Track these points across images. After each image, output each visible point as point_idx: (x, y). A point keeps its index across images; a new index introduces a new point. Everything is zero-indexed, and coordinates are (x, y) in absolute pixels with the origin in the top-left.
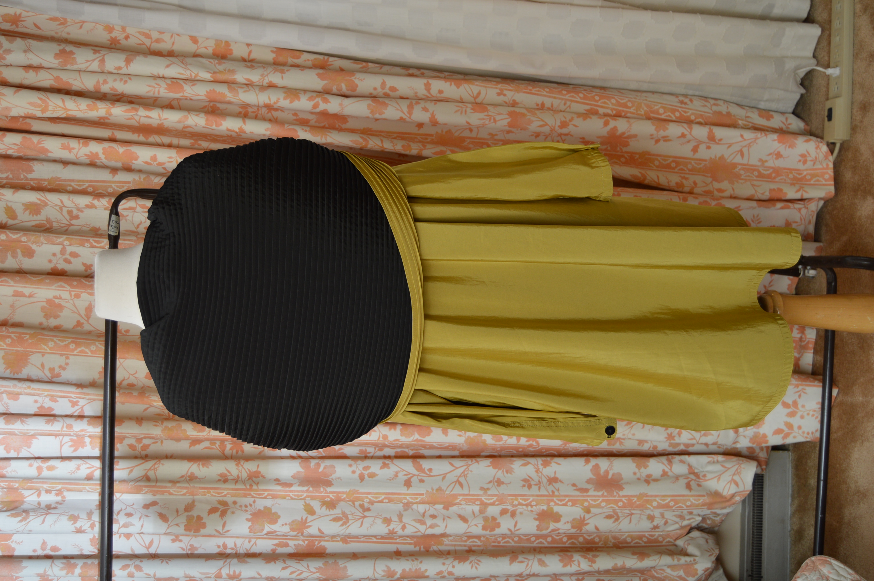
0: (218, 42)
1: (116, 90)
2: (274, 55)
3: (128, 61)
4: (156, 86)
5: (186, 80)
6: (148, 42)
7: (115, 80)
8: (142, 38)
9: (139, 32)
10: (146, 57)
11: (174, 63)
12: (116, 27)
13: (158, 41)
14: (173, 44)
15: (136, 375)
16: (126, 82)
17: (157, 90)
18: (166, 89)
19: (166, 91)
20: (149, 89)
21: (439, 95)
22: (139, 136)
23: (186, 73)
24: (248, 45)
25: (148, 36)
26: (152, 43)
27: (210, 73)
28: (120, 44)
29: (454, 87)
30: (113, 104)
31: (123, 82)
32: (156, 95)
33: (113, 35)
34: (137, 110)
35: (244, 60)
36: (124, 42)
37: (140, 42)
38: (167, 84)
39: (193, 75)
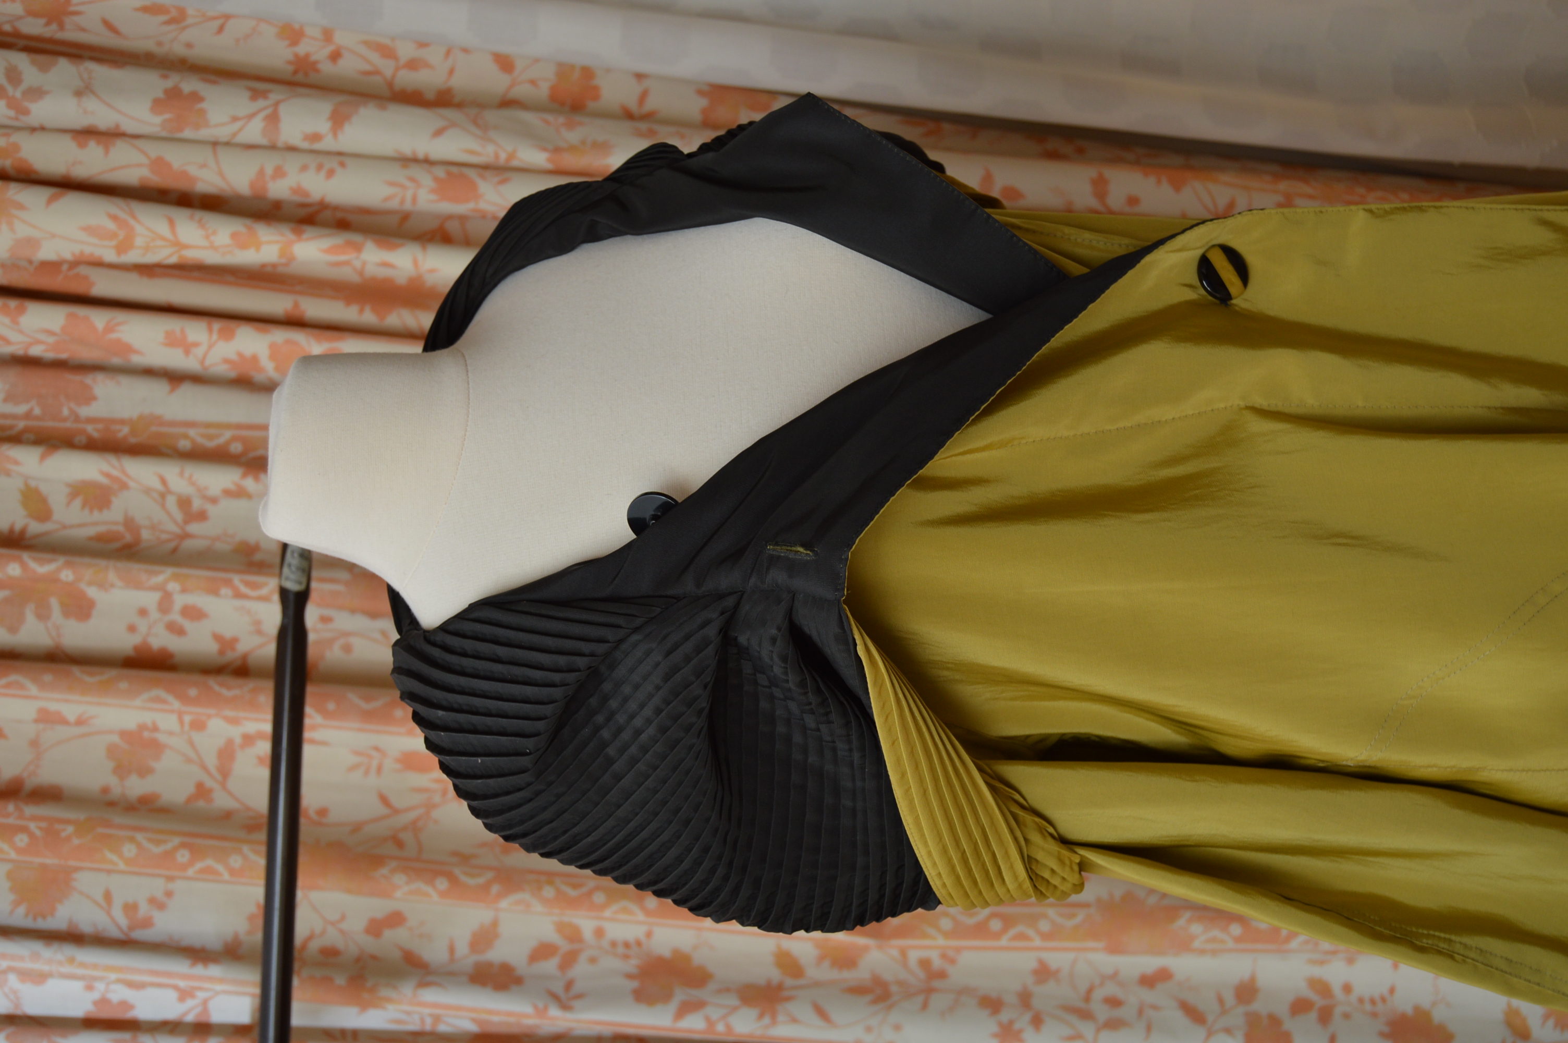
0: (564, 70)
1: (306, 194)
2: (703, 102)
3: (338, 120)
4: (408, 184)
5: (485, 168)
6: (387, 67)
7: (304, 168)
8: (375, 58)
9: (366, 43)
10: (383, 108)
11: (453, 125)
12: (309, 31)
13: (413, 65)
14: (451, 72)
15: (344, 926)
16: (331, 173)
17: (409, 194)
18: (433, 191)
19: (433, 197)
20: (387, 191)
21: (1127, 209)
22: (361, 311)
23: (486, 152)
24: (640, 76)
25: (387, 52)
26: (397, 69)
27: (544, 149)
28: (317, 71)
29: (1166, 189)
30: (298, 233)
31: (323, 174)
32: (408, 206)
33: (302, 49)
34: (358, 248)
35: (628, 115)
36: (327, 68)
37: (367, 67)
38: (436, 179)
39: (503, 156)
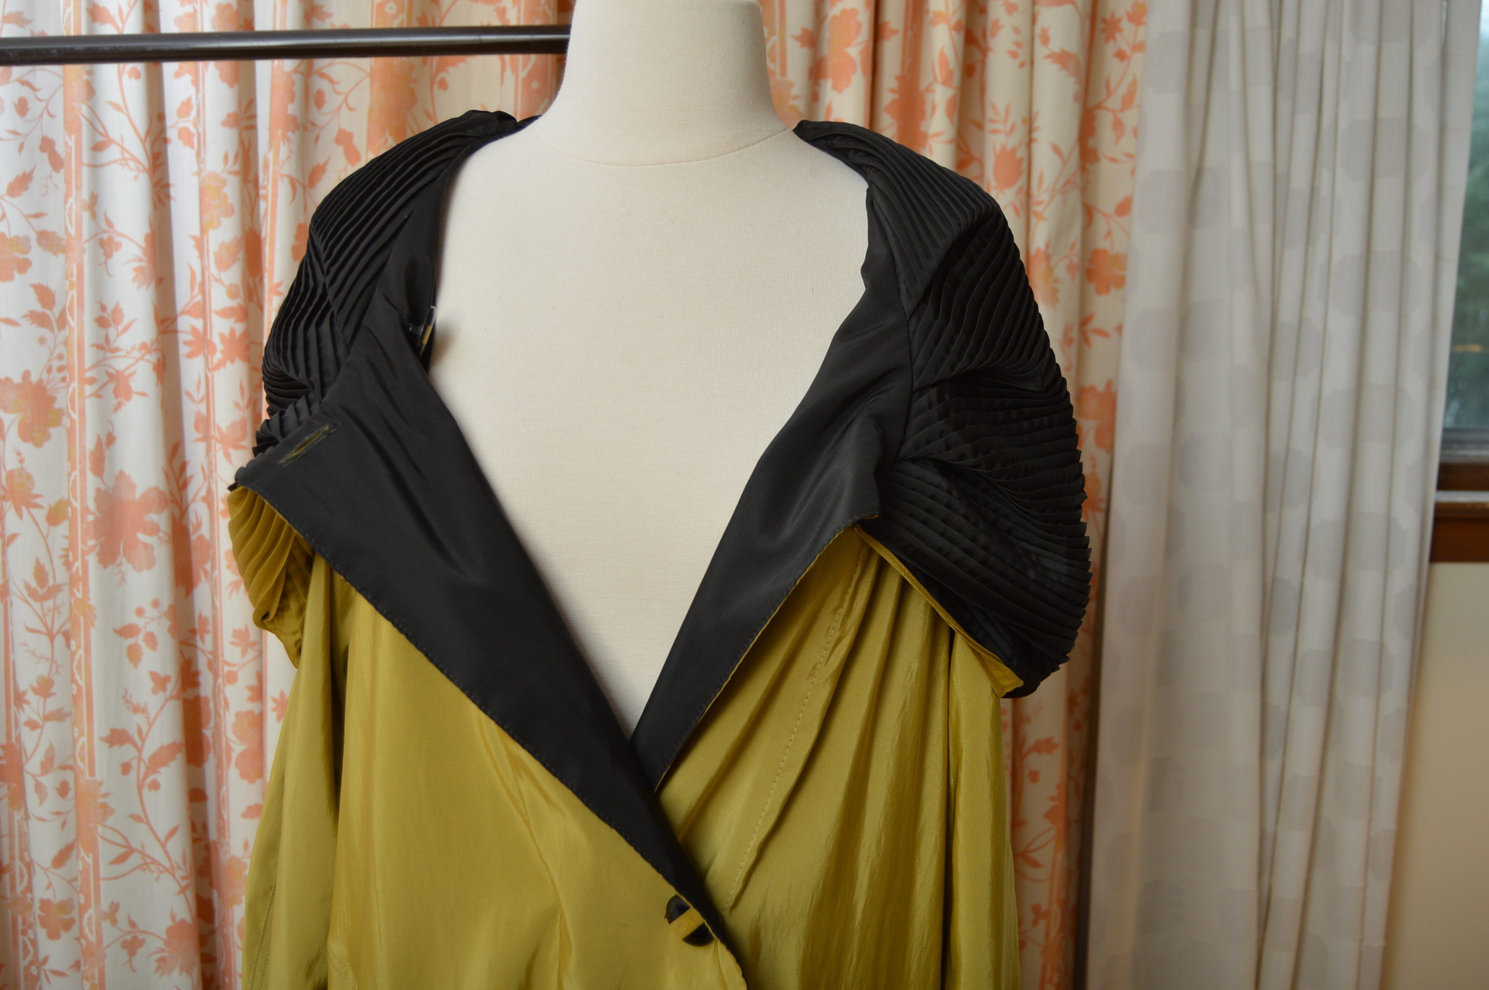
0: (1121, 260)
1: (994, 35)
2: (1101, 387)
3: (1062, 59)
4: (1009, 125)
5: (1028, 194)
6: (1114, 102)
7: (1017, 31)
8: (1121, 91)
9: (1134, 82)
10: (1076, 98)
11: (1065, 163)
12: (1141, 29)
13: (1118, 125)
14: (1114, 160)
15: (344, 110)
16: (1014, 55)
17: (1000, 127)
18: (1003, 147)
19: (998, 148)
20: (1001, 108)
21: (1026, 772)
22: (892, 91)
23: (1042, 193)
24: (1120, 329)
25: (1128, 101)
26: (1113, 111)
27: (1047, 246)
28: (1107, 40)
29: (1046, 805)
30: (957, 27)
31: (1013, 48)
32: (989, 126)
33: (1125, 25)
34: (946, 82)
35: (1084, 322)
36: (1110, 49)
37: (1113, 85)
38: (1014, 150)
39: (1039, 209)
